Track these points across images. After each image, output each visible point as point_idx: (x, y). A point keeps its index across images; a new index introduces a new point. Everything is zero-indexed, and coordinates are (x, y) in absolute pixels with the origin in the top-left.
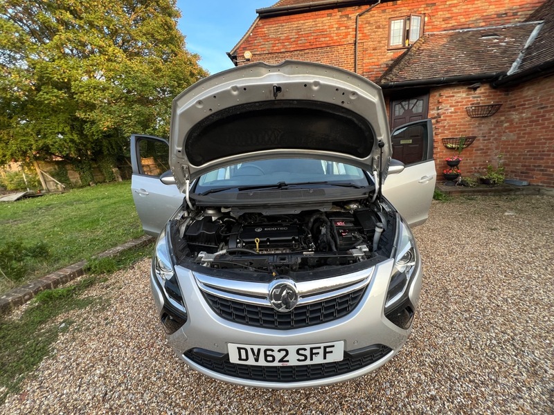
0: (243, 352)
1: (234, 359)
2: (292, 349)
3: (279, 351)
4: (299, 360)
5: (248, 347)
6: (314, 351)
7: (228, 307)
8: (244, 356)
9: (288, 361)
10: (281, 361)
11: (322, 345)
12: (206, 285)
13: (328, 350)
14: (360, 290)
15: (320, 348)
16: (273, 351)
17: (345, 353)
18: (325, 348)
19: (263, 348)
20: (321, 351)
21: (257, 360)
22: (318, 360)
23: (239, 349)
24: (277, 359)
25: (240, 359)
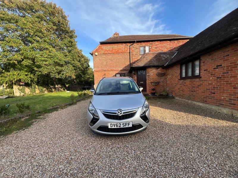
1: (110, 127)
2: (122, 124)
4: (123, 126)
5: (113, 124)
6: (126, 124)
7: (108, 116)
8: (112, 126)
9: (121, 127)
10: (119, 127)
11: (128, 123)
12: (103, 112)
14: (135, 112)
16: (118, 124)
17: (132, 125)
19: (116, 124)
20: (127, 124)
21: (114, 127)
22: (127, 126)
23: (111, 124)
24: (119, 126)
25: (111, 127)
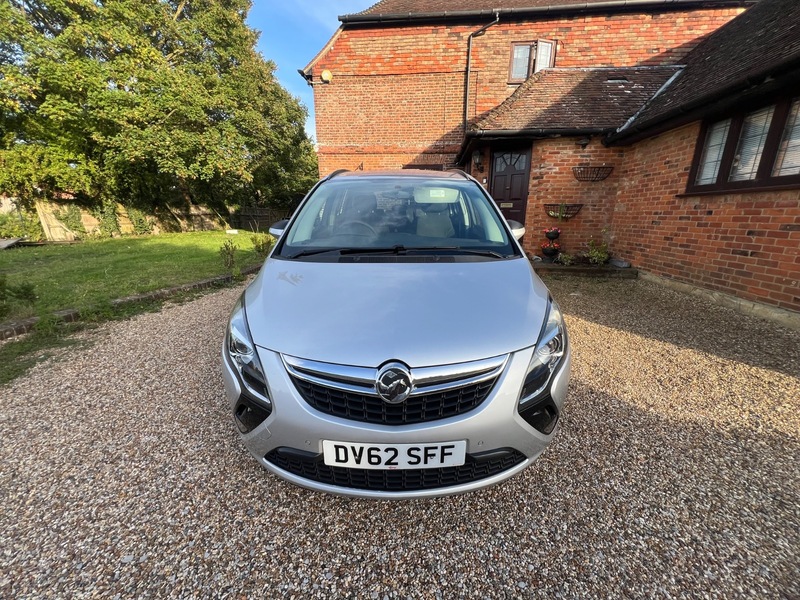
0: (341, 451)
1: (330, 460)
2: (403, 449)
3: (387, 450)
4: (410, 463)
5: (348, 445)
6: (430, 452)
7: (325, 396)
8: (342, 457)
9: (396, 464)
10: (388, 463)
11: (440, 445)
12: (295, 368)
13: (446, 451)
14: (490, 381)
15: (436, 448)
16: (378, 450)
17: (468, 456)
18: (443, 448)
19: (367, 447)
20: (438, 452)
21: (358, 462)
22: (434, 463)
23: (337, 447)
24: (384, 461)
25: (338, 460)
